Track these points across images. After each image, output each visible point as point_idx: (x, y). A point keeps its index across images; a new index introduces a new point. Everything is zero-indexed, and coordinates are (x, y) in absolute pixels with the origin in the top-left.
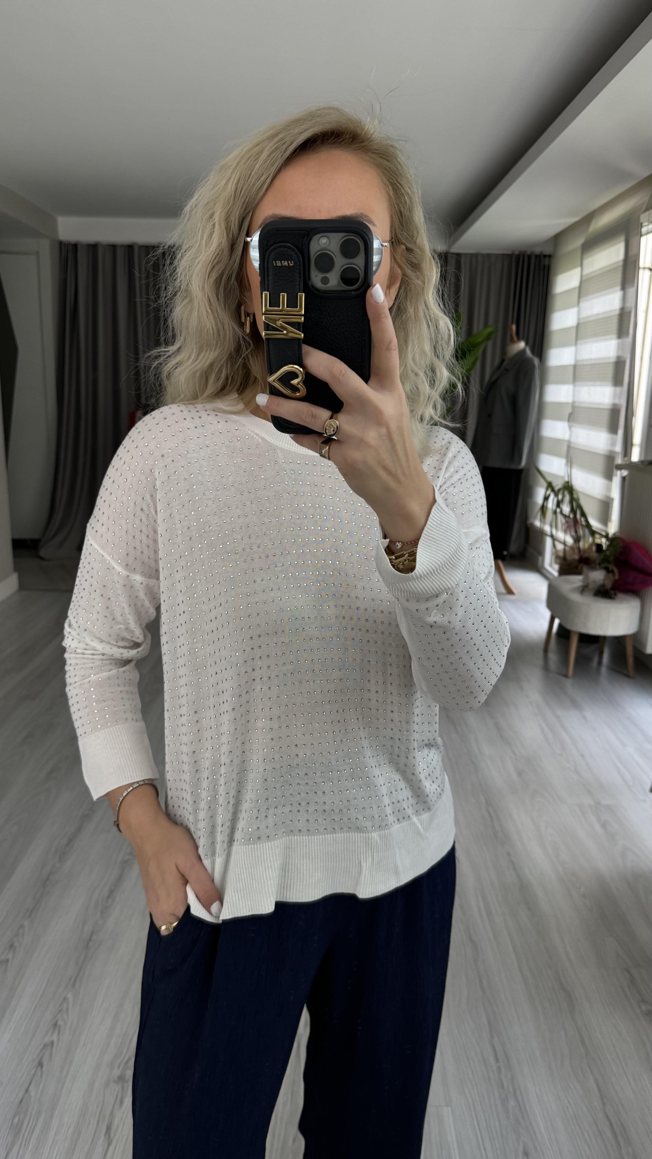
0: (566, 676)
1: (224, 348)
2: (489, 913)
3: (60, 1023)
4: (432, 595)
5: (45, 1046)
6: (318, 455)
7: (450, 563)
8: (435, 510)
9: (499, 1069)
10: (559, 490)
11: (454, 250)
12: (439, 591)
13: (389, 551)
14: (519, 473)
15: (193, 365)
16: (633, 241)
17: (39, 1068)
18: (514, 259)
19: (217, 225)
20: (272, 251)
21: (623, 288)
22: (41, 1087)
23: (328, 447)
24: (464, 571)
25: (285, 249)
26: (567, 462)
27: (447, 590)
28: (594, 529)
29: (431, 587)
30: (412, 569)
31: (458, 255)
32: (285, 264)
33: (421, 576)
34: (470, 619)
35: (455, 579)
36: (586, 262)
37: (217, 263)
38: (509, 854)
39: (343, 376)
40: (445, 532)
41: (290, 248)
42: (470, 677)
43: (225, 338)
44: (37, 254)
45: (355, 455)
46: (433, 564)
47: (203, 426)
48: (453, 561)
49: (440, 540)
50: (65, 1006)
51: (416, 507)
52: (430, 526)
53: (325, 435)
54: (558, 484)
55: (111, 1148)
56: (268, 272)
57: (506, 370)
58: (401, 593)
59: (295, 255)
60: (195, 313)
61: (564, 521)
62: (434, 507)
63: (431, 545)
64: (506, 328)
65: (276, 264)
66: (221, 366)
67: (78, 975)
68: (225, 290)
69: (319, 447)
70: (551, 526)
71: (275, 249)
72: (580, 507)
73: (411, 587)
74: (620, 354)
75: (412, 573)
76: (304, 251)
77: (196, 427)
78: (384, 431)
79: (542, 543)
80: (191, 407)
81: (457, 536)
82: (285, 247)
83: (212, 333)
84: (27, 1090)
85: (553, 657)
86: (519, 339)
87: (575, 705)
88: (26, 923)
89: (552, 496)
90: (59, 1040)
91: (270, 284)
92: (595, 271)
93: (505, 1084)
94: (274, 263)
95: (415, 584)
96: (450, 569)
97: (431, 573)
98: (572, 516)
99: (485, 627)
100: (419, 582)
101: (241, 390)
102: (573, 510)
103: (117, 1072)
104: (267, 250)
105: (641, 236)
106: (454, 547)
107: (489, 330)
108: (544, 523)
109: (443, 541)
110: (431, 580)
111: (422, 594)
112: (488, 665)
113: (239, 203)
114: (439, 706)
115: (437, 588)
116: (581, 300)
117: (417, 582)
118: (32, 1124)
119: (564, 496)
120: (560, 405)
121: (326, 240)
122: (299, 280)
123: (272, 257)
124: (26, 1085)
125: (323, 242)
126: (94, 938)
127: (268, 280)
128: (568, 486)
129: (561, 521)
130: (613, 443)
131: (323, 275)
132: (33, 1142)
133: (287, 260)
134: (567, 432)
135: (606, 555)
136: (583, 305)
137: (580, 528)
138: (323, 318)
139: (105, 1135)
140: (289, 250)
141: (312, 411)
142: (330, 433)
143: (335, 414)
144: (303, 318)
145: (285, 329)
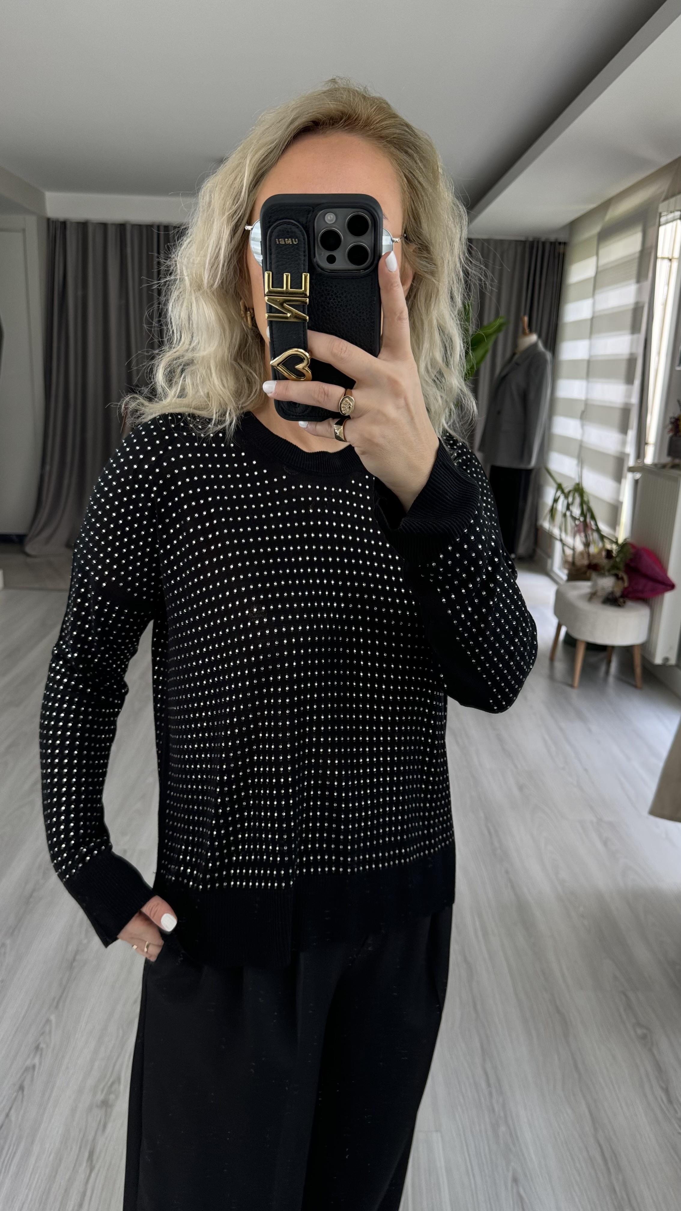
0: (572, 686)
2: (485, 934)
3: (43, 1045)
5: (27, 1069)
9: (491, 1094)
10: (569, 492)
14: (529, 472)
16: (651, 232)
17: (20, 1092)
18: (528, 245)
20: (275, 228)
21: (638, 281)
22: (22, 1112)
23: (342, 427)
25: (289, 226)
26: (579, 462)
28: (604, 533)
32: (289, 242)
36: (602, 252)
38: (507, 872)
41: (294, 225)
44: (24, 230)
50: (48, 1028)
53: (341, 414)
54: (568, 486)
55: (93, 1175)
56: (270, 250)
57: (517, 364)
59: (300, 233)
61: (573, 524)
64: (518, 319)
65: (279, 242)
67: (61, 997)
70: (560, 529)
71: (277, 226)
72: (590, 510)
74: (634, 351)
76: (308, 228)
78: (402, 402)
79: (551, 546)
82: (289, 223)
84: (7, 1115)
85: (560, 666)
86: (531, 331)
87: (580, 716)
88: (8, 942)
89: (562, 498)
90: (40, 1063)
91: (273, 263)
92: (611, 263)
93: (496, 1109)
94: (277, 241)
98: (582, 519)
102: (583, 514)
104: (269, 227)
105: (659, 225)
107: (500, 321)
116: (597, 291)
118: (12, 1150)
119: (574, 498)
120: (572, 402)
121: (332, 216)
122: (303, 259)
123: (275, 234)
124: (7, 1110)
125: (329, 218)
126: (78, 957)
127: (270, 259)
128: (579, 488)
129: (571, 524)
130: (624, 443)
131: (328, 253)
132: (13, 1168)
133: (291, 237)
134: (580, 431)
135: (616, 561)
136: (599, 297)
137: (590, 532)
138: (330, 299)
139: (88, 1161)
140: (293, 227)
141: (324, 389)
142: (345, 411)
143: (348, 390)
144: (308, 299)
145: (289, 311)
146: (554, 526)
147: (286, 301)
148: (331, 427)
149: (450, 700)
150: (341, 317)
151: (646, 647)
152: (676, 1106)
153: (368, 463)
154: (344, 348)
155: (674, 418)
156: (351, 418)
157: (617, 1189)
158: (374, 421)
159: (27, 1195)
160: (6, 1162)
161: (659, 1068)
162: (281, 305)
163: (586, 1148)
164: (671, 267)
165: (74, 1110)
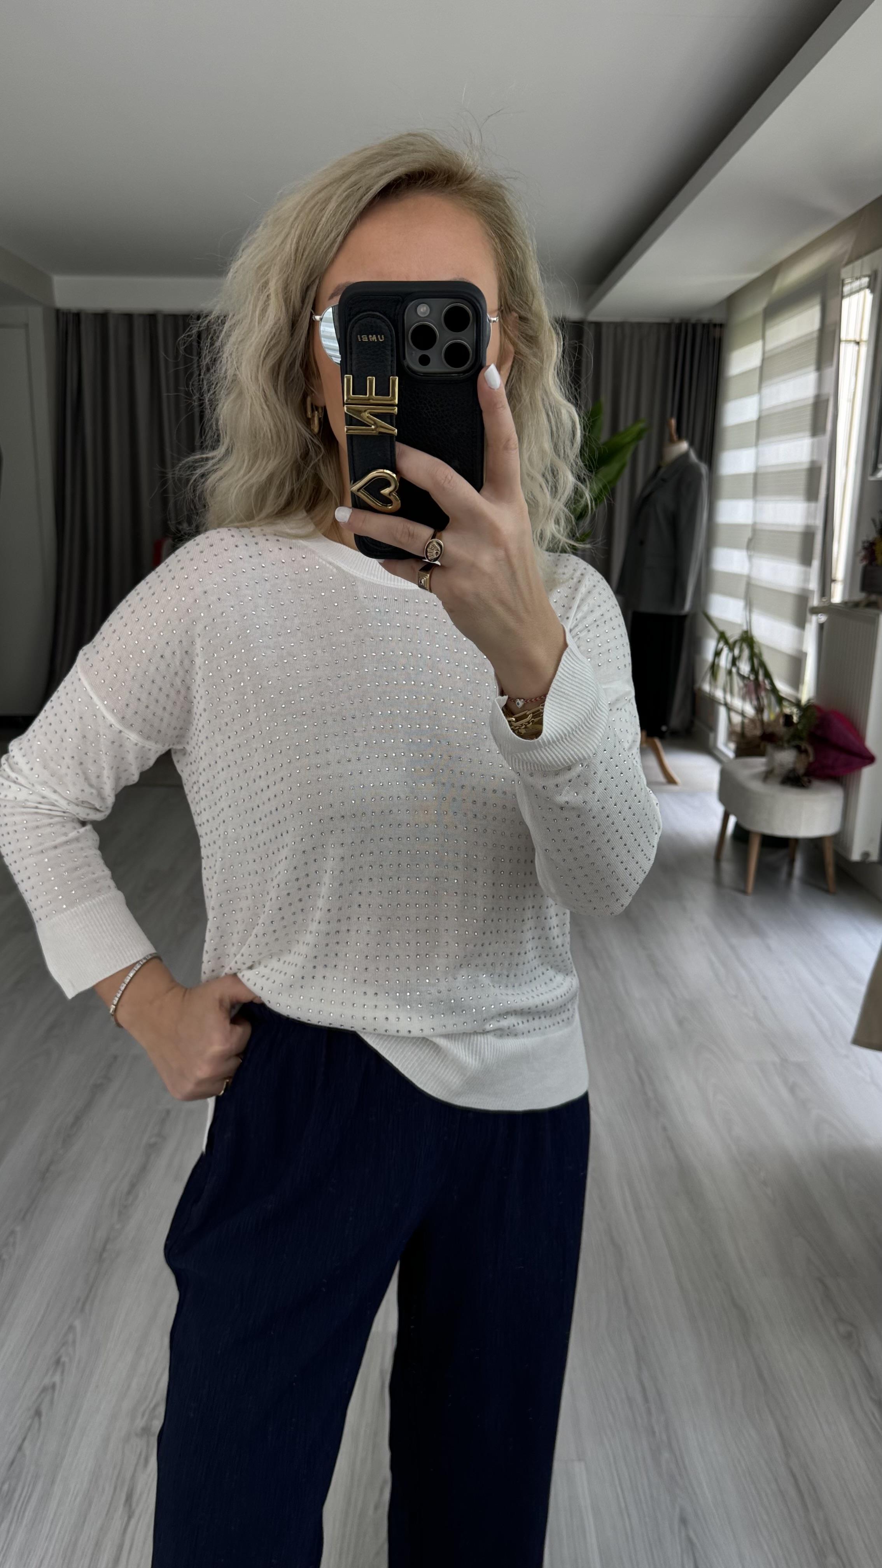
0: (744, 892)
1: (286, 455)
2: (638, 1207)
3: (64, 1359)
4: (563, 767)
5: (44, 1390)
6: (415, 587)
7: (586, 726)
8: (566, 657)
9: (649, 1412)
10: (735, 643)
11: (593, 317)
12: (571, 761)
13: (508, 711)
14: (683, 619)
15: (246, 478)
16: (832, 304)
17: (36, 1419)
18: (673, 329)
19: (273, 297)
20: (356, 322)
21: (819, 368)
22: (39, 1444)
23: (428, 575)
24: (603, 736)
25: (373, 319)
26: (746, 605)
27: (582, 761)
28: (782, 695)
29: (562, 756)
30: (538, 733)
31: (598, 325)
32: (373, 339)
33: (549, 742)
34: (611, 798)
35: (593, 746)
36: (769, 333)
37: (274, 346)
38: (664, 1129)
39: (449, 482)
40: (579, 685)
41: (379, 319)
42: (611, 873)
43: (287, 440)
44: (26, 326)
45: (464, 585)
46: (564, 727)
47: (260, 554)
48: (589, 724)
49: (574, 695)
50: (71, 1337)
51: (541, 653)
52: (560, 677)
53: (427, 560)
54: (733, 635)
55: (133, 1522)
56: (351, 348)
57: (664, 480)
58: (523, 766)
59: (387, 328)
60: (247, 412)
61: (741, 684)
62: (565, 654)
63: (562, 703)
65: (361, 338)
66: (284, 477)
67: (88, 1296)
68: (286, 380)
69: (417, 576)
70: (725, 691)
71: (359, 319)
72: (763, 665)
73: (537, 758)
74: (815, 458)
75: (538, 739)
76: (397, 323)
77: (251, 557)
78: (501, 553)
79: (714, 714)
80: (245, 531)
81: (594, 690)
82: (373, 316)
83: (270, 437)
84: (20, 1448)
85: (728, 867)
86: (680, 438)
87: (757, 930)
88: (18, 1229)
89: (725, 651)
90: (62, 1381)
91: (354, 364)
92: (782, 346)
93: (656, 1429)
94: (359, 338)
95: (542, 754)
96: (586, 734)
97: (561, 739)
98: (752, 677)
99: (630, 808)
100: (547, 751)
101: (311, 507)
102: (753, 670)
103: (140, 1423)
104: (350, 320)
105: (842, 297)
106: (590, 705)
107: (641, 425)
108: (716, 687)
109: (577, 697)
110: (562, 748)
111: (549, 766)
112: (633, 858)
113: (301, 269)
114: (571, 913)
115: (569, 759)
116: (764, 385)
117: (544, 751)
118: (27, 1492)
119: (741, 651)
120: (737, 528)
121: (425, 308)
122: (391, 360)
123: (356, 329)
124: (19, 1441)
125: (422, 310)
126: (109, 1246)
127: (351, 358)
128: (747, 636)
129: (738, 684)
130: (806, 580)
131: (421, 353)
132: (29, 1514)
133: (376, 333)
134: (746, 565)
135: (797, 729)
136: (766, 391)
137: (763, 694)
138: (423, 409)
139: (125, 1505)
140: (378, 321)
141: (408, 529)
142: (432, 558)
143: (438, 531)
144: (396, 409)
145: (373, 423)
147: (369, 411)
151: (840, 840)
155: (868, 542)
157: (817, 1530)
159: (47, 1549)
160: (18, 1508)
163: (776, 1480)
164: (859, 352)
165: (106, 1440)
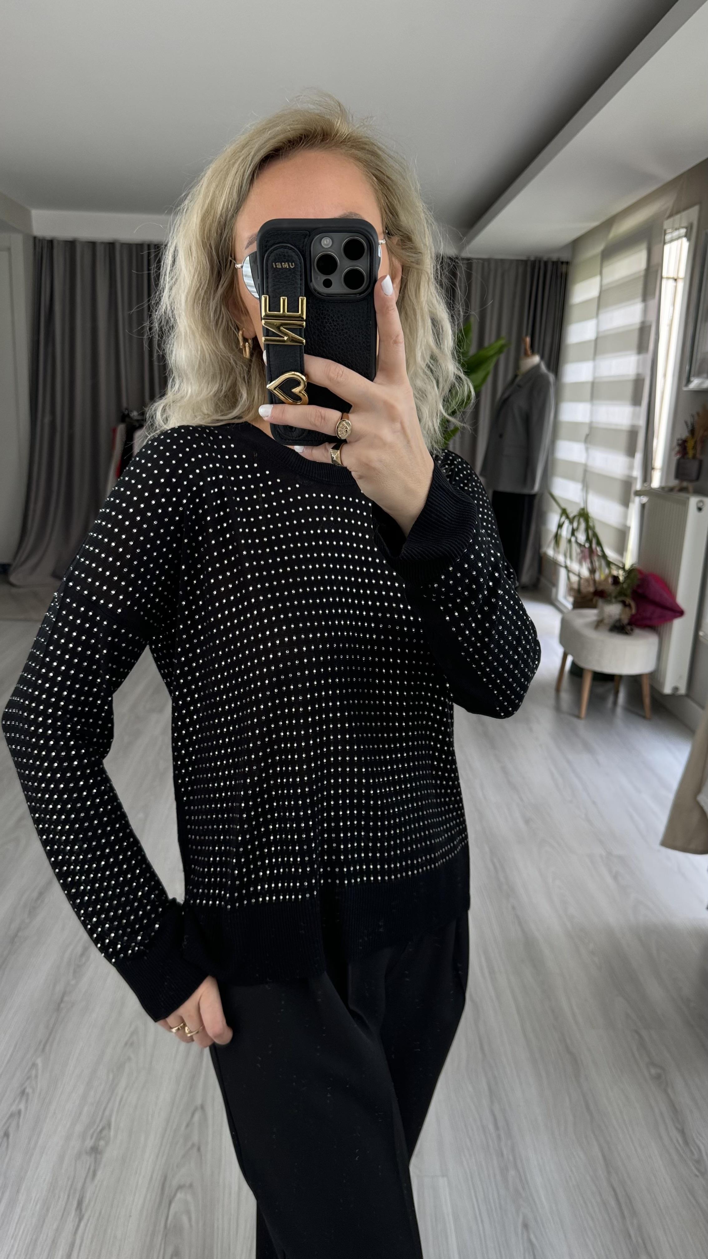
0: (578, 717)
2: (492, 972)
3: (29, 1090)
5: (12, 1115)
9: (499, 1138)
10: (574, 517)
11: (466, 254)
14: (532, 497)
16: (656, 249)
17: (5, 1139)
18: (529, 264)
20: (271, 252)
21: (645, 299)
22: (7, 1159)
23: (339, 451)
25: (285, 250)
26: (584, 486)
28: (610, 559)
31: (469, 262)
32: (286, 266)
36: (605, 270)
38: (514, 908)
41: (290, 249)
44: (9, 249)
50: (34, 1072)
53: (338, 438)
54: (573, 511)
55: (83, 1224)
56: (267, 274)
57: (519, 386)
59: (296, 257)
61: (579, 550)
64: (520, 340)
65: (276, 265)
67: (48, 1039)
70: (565, 556)
71: (274, 250)
72: (595, 535)
74: (640, 371)
76: (305, 253)
79: (556, 574)
82: (285, 247)
85: (566, 696)
86: (533, 353)
87: (587, 748)
89: (566, 524)
90: (26, 1108)
91: (269, 286)
92: (615, 281)
93: (505, 1152)
94: (274, 265)
98: (587, 545)
102: (588, 539)
104: (266, 251)
105: (665, 243)
107: (501, 342)
116: (601, 312)
119: (579, 524)
120: (576, 425)
121: (328, 240)
122: (300, 283)
123: (271, 258)
125: (325, 242)
126: (66, 999)
127: (267, 283)
128: (584, 513)
129: (576, 551)
130: (631, 467)
131: (324, 277)
133: (288, 261)
134: (584, 455)
135: (622, 588)
136: (602, 317)
137: (595, 558)
138: (326, 323)
139: (76, 1210)
140: (290, 251)
141: (321, 413)
142: (343, 435)
143: (345, 414)
144: (305, 323)
145: (286, 334)
146: (559, 552)
147: (282, 325)
148: (328, 451)
149: (456, 707)
150: (337, 341)
151: (655, 677)
152: (692, 1149)
153: (364, 488)
154: (341, 372)
155: (681, 440)
156: (348, 441)
157: (632, 1233)
158: (372, 446)
159: (13, 1246)
161: (675, 1110)
162: (278, 328)
163: (600, 1193)
164: (676, 287)
165: (61, 1158)
